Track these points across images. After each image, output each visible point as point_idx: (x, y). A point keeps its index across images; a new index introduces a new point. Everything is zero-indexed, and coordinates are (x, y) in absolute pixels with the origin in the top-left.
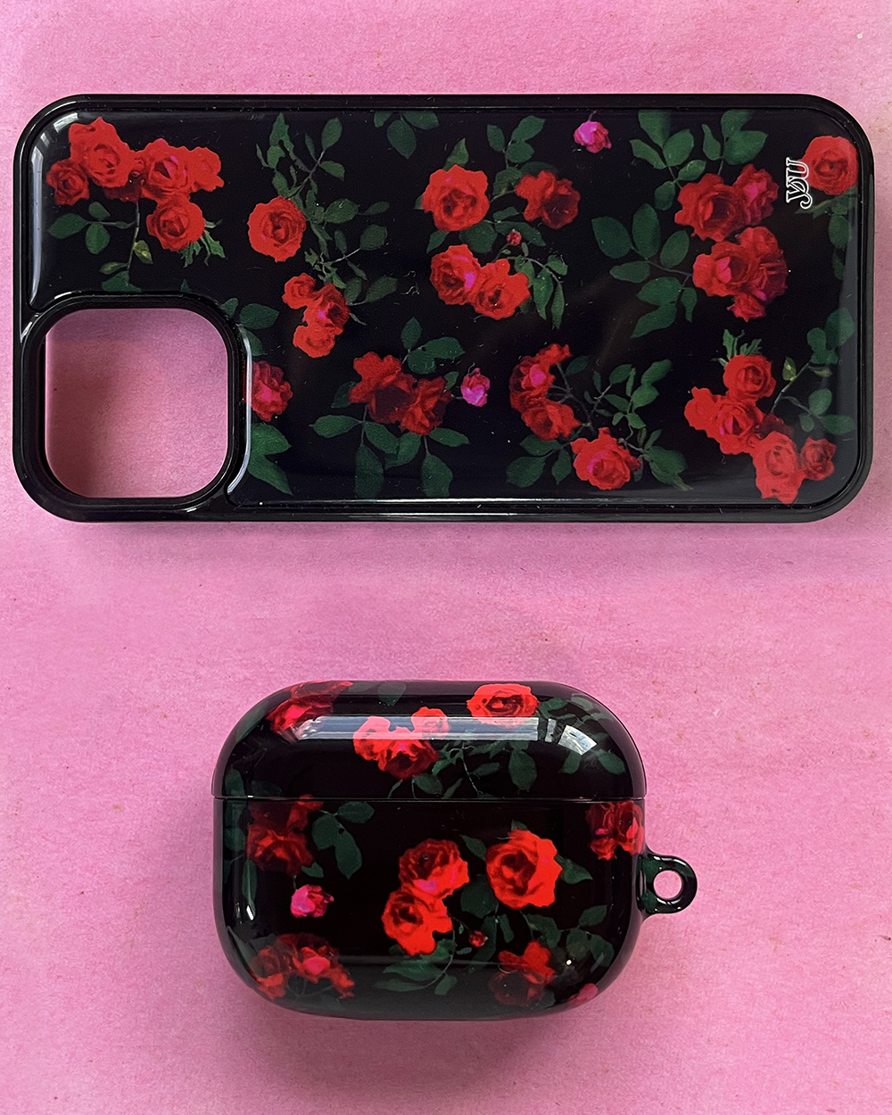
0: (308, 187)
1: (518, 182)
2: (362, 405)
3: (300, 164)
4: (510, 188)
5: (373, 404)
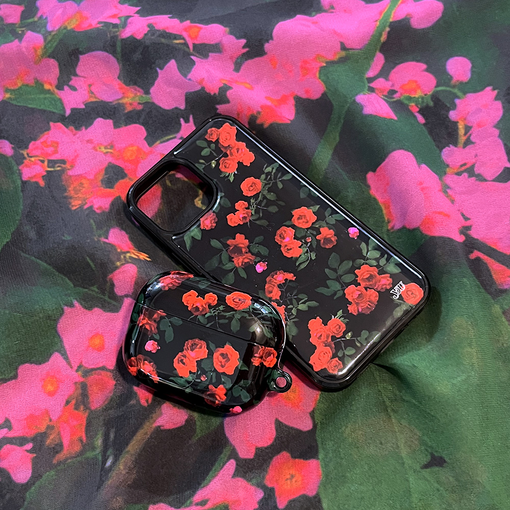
0: (269, 184)
1: (323, 227)
2: (229, 246)
3: (273, 177)
4: (320, 227)
5: (231, 248)
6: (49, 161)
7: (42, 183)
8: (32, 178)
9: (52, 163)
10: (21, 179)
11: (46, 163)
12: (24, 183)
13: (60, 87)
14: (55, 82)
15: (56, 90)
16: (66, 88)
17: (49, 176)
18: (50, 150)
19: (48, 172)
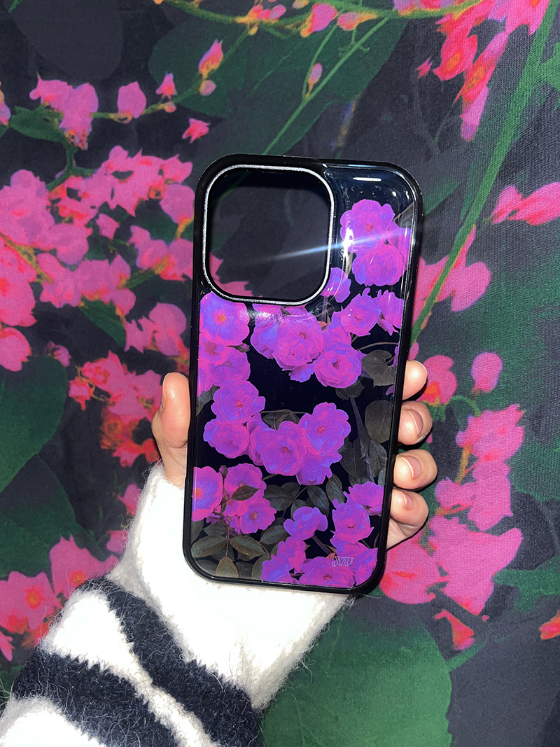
6: (97, 389)
7: (84, 407)
8: (77, 397)
9: (98, 392)
10: (68, 395)
11: (93, 389)
12: (69, 400)
13: (129, 318)
14: (127, 312)
15: (124, 320)
16: (134, 321)
17: (92, 403)
18: (101, 378)
19: (92, 398)
